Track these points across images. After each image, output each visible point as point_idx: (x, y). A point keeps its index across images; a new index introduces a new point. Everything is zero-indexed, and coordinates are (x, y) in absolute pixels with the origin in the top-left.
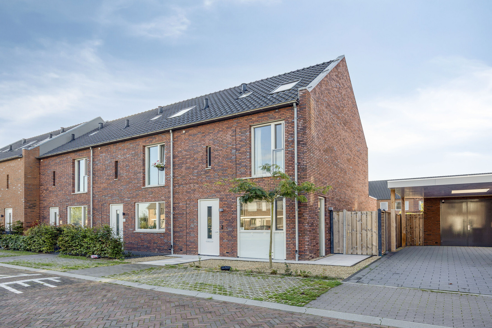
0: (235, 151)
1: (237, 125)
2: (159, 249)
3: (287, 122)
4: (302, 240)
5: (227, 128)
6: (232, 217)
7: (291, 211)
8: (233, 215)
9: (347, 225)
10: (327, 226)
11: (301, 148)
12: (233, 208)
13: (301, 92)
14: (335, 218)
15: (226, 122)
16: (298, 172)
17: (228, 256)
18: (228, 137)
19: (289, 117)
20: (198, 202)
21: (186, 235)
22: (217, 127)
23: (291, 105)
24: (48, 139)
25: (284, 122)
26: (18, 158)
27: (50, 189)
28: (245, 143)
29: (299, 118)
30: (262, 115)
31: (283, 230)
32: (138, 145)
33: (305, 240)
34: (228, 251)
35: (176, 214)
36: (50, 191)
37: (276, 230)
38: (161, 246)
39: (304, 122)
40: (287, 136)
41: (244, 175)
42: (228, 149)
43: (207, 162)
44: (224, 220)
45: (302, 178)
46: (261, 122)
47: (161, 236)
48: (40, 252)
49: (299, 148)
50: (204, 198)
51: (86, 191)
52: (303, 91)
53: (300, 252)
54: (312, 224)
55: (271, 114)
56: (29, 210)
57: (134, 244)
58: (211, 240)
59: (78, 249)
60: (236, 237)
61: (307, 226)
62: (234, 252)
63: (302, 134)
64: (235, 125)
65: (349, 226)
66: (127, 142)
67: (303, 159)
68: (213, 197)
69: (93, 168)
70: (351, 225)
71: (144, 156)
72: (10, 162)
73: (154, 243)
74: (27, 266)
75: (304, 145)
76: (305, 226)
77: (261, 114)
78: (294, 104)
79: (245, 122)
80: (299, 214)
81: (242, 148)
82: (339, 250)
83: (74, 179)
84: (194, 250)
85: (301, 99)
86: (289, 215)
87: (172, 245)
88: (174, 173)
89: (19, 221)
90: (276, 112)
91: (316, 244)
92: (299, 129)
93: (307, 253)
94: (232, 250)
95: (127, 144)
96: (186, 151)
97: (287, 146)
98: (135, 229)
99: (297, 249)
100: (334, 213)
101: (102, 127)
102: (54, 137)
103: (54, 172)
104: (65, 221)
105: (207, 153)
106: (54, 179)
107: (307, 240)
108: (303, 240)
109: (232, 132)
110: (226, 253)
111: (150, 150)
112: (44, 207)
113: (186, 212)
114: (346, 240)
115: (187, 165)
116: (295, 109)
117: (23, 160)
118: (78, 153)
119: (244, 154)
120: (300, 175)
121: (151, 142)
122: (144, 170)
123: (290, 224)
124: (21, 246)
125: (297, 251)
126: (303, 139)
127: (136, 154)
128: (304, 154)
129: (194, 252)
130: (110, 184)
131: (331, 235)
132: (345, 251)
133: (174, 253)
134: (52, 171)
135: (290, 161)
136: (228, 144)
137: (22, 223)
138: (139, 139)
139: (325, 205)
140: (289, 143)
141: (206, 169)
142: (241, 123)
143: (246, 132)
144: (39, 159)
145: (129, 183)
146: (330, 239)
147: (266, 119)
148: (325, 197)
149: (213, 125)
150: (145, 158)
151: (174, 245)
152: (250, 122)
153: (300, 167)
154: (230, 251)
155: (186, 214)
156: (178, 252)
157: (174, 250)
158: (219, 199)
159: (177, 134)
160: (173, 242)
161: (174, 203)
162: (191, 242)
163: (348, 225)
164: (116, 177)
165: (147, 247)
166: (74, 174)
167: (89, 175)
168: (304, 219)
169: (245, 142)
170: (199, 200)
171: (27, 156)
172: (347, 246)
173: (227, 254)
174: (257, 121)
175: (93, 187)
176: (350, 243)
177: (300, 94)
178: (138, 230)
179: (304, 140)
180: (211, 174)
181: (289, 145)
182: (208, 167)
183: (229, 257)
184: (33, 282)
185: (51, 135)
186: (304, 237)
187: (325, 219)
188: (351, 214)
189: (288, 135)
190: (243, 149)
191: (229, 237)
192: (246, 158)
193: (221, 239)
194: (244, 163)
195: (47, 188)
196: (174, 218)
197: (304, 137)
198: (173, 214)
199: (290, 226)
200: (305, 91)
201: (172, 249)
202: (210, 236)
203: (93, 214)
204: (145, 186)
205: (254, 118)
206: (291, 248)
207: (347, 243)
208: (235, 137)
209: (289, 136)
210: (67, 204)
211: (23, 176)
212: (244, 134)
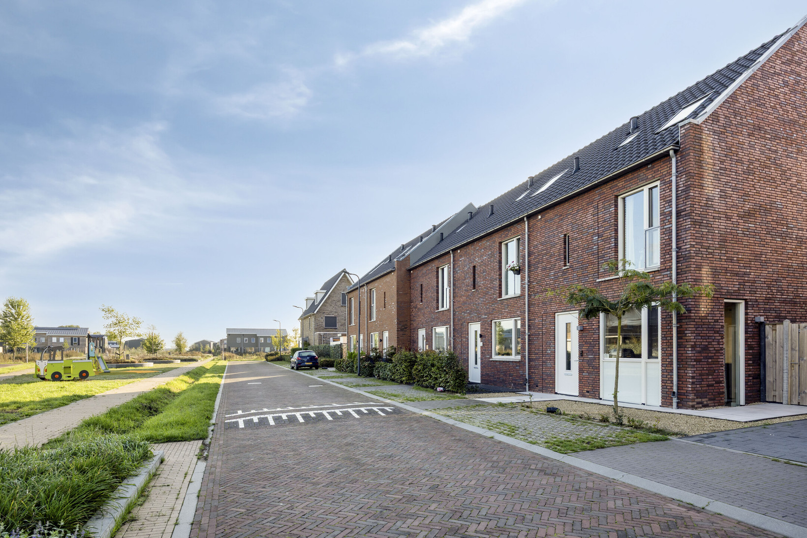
0: (597, 237)
1: (599, 197)
2: (515, 384)
3: (664, 183)
4: (683, 374)
5: (588, 204)
6: (592, 338)
7: (668, 327)
8: (594, 335)
9: (790, 350)
10: (751, 351)
11: (682, 222)
12: (595, 325)
13: (683, 129)
14: (769, 337)
15: (586, 196)
16: (678, 262)
17: (588, 397)
18: (589, 218)
19: (665, 174)
20: (555, 317)
21: (542, 364)
22: (575, 205)
23: (666, 155)
24: (419, 244)
25: (658, 183)
26: (391, 272)
27: (419, 306)
28: (608, 224)
29: (679, 172)
30: (631, 177)
31: (657, 358)
32: (494, 242)
33: (688, 375)
34: (588, 390)
35: (532, 335)
36: (418, 309)
37: (649, 358)
38: (516, 380)
39: (687, 178)
40: (663, 206)
41: (608, 274)
42: (588, 235)
43: (565, 258)
44: (584, 343)
45: (684, 272)
46: (628, 188)
47: (517, 366)
48: (402, 382)
49: (680, 223)
50: (562, 311)
51: (448, 307)
52: (685, 127)
53: (679, 394)
54: (705, 349)
55: (642, 173)
56: (401, 333)
57: (490, 376)
58: (570, 373)
59: (428, 380)
60: (598, 368)
61: (690, 352)
62: (595, 390)
63: (685, 199)
64: (597, 198)
65: (794, 352)
66: (484, 239)
67: (685, 241)
68: (572, 309)
69: (453, 277)
70: (797, 348)
71: (500, 257)
72: (386, 277)
73: (510, 375)
74: (381, 396)
75: (686, 218)
76: (688, 352)
77: (629, 175)
78: (671, 152)
79: (609, 191)
80: (678, 332)
81: (605, 232)
82: (776, 396)
83: (438, 293)
84: (551, 386)
85: (683, 140)
86: (665, 335)
87: (527, 378)
88: (529, 277)
89: (393, 346)
90: (648, 169)
91: (716, 383)
92: (680, 192)
93: (690, 397)
94: (593, 388)
95: (484, 242)
96: (542, 244)
97: (662, 221)
98: (491, 357)
99: (675, 389)
100: (767, 327)
101: (471, 218)
102: (424, 240)
103: (422, 285)
104: (431, 346)
105: (565, 244)
106: (422, 294)
107: (691, 375)
108: (685, 374)
109: (594, 209)
110: (586, 392)
111: (507, 247)
112: (414, 329)
113: (542, 331)
114: (788, 378)
115: (543, 264)
116: (674, 160)
117: (396, 272)
118: (441, 260)
119: (607, 241)
120: (681, 267)
121: (506, 236)
122: (500, 275)
123: (666, 348)
124: (388, 375)
125: (674, 393)
126: (686, 207)
127: (492, 255)
128: (687, 232)
129: (551, 389)
130: (468, 296)
131: (762, 368)
132: (786, 399)
133: (529, 390)
134: (420, 283)
135: (667, 246)
136: (588, 228)
137: (395, 349)
138: (495, 234)
139: (746, 314)
140: (665, 216)
141: (564, 268)
142: (604, 193)
143: (610, 207)
144: (410, 270)
145: (487, 293)
146: (759, 375)
147: (636, 182)
148: (745, 300)
149: (571, 203)
150: (501, 258)
151: (529, 379)
152: (615, 191)
153: (681, 254)
154: (590, 390)
155: (542, 335)
156: (533, 389)
157: (529, 386)
158: (577, 311)
159: (533, 221)
160: (529, 375)
161: (529, 320)
162: (547, 375)
163: (792, 349)
164: (474, 288)
165: (503, 380)
166: (438, 287)
167: (450, 287)
168: (686, 339)
169: (609, 222)
170: (556, 314)
171: (399, 269)
172: (789, 389)
173: (587, 394)
174: (624, 188)
175: (453, 302)
176: (796, 384)
177: (682, 132)
178: (495, 358)
179: (687, 209)
180: (569, 276)
181: (666, 220)
182: (567, 264)
183: (590, 398)
184: (372, 409)
185: (421, 238)
186: (686, 370)
187: (745, 339)
188: (799, 328)
189: (664, 203)
190: (607, 234)
191: (590, 368)
192: (611, 247)
193: (581, 371)
194: (608, 255)
195: (416, 305)
196: (529, 340)
197: (687, 203)
198: (529, 336)
199: (666, 352)
200: (689, 126)
201: (527, 384)
202: (569, 367)
203: (453, 337)
204: (501, 297)
205: (620, 183)
206: (668, 387)
207: (790, 384)
208: (597, 217)
209: (666, 205)
210: (432, 325)
211: (396, 293)
212: (608, 210)
